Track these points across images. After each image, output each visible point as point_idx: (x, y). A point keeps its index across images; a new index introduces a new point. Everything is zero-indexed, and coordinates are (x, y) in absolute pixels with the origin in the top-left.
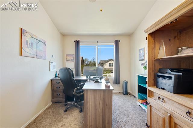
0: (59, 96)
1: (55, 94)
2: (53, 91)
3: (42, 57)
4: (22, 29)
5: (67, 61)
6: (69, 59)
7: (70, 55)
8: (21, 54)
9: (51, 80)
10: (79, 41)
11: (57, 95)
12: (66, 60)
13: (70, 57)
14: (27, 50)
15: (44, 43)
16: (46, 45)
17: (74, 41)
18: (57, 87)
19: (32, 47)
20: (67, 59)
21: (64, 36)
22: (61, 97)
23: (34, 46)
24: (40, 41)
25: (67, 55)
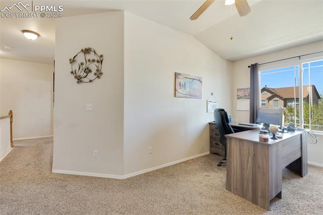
0: (218, 146)
1: (214, 142)
2: (212, 138)
3: (196, 96)
4: (176, 73)
5: (238, 99)
6: (241, 95)
7: (243, 89)
8: (175, 96)
9: (210, 124)
10: (256, 64)
11: (216, 144)
12: (236, 97)
13: (243, 93)
14: (180, 91)
15: (200, 81)
16: (201, 82)
17: (249, 67)
18: (216, 134)
19: (185, 87)
20: (238, 95)
21: (232, 62)
22: (220, 148)
23: (187, 85)
24: (194, 79)
25: (238, 89)
